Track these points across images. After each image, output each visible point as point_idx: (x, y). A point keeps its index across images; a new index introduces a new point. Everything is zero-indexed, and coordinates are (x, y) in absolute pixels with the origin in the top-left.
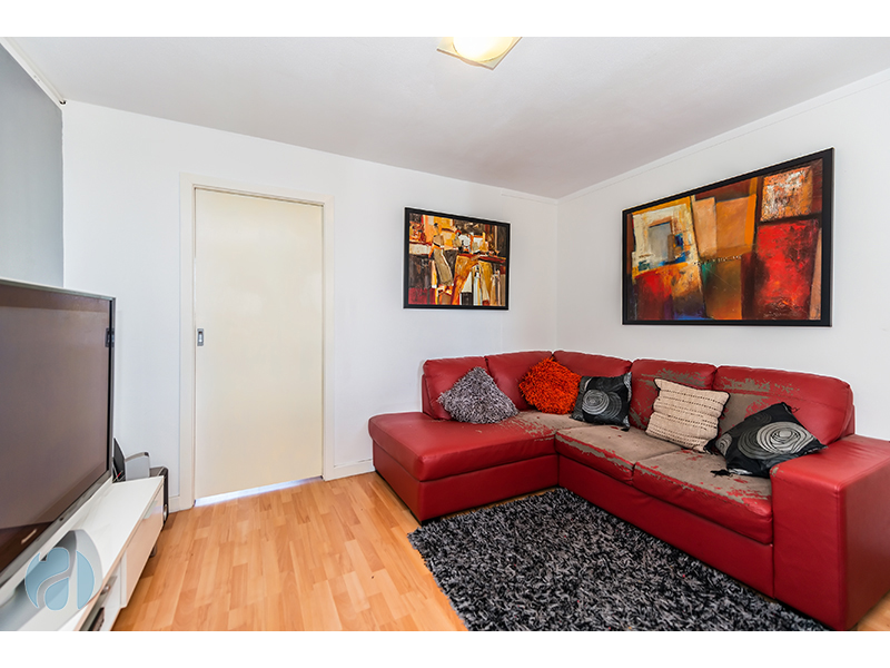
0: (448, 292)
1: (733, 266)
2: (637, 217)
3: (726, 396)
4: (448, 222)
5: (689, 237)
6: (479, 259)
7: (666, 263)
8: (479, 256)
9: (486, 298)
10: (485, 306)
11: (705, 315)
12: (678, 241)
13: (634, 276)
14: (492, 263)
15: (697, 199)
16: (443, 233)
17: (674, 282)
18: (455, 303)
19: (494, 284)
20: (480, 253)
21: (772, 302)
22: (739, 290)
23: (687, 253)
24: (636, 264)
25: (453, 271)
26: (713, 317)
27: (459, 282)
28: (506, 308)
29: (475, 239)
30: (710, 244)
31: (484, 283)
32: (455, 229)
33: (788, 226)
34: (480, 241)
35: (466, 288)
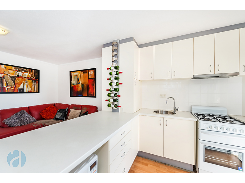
0: (12, 88)
1: (85, 86)
2: (72, 73)
3: (81, 111)
4: (12, 68)
5: (80, 79)
6: (27, 79)
7: (77, 84)
8: (26, 78)
9: (30, 90)
10: (30, 92)
11: (82, 95)
12: (78, 80)
13: (72, 86)
14: (32, 80)
15: (81, 72)
16: (9, 71)
17: (78, 88)
18: (15, 92)
19: (33, 86)
20: (27, 77)
21: (90, 93)
22: (86, 91)
23: (80, 83)
24: (72, 84)
25: (14, 82)
26: (84, 96)
27: (17, 86)
28: (39, 92)
29: (25, 73)
30: (83, 82)
31: (29, 86)
32: (15, 70)
33: (91, 80)
34: (26, 74)
35: (21, 87)
